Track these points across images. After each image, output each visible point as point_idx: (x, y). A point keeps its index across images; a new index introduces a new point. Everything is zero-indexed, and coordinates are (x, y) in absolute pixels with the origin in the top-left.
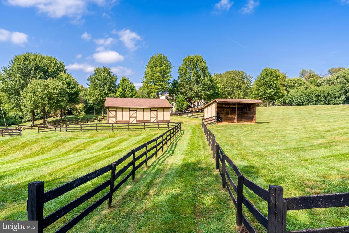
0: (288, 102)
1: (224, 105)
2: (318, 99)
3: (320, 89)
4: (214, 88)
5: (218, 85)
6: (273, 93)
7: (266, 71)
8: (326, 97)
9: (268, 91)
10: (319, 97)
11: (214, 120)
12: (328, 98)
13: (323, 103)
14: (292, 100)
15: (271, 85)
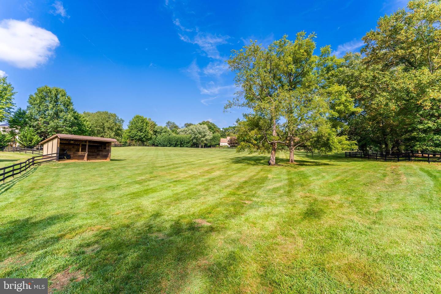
0: (156, 144)
1: (72, 142)
2: (176, 143)
3: (177, 136)
4: (79, 125)
5: (85, 123)
6: (143, 136)
7: (137, 117)
8: (181, 142)
9: (139, 134)
10: (177, 142)
11: (55, 158)
12: (182, 143)
13: (179, 145)
14: (158, 143)
15: (141, 129)
